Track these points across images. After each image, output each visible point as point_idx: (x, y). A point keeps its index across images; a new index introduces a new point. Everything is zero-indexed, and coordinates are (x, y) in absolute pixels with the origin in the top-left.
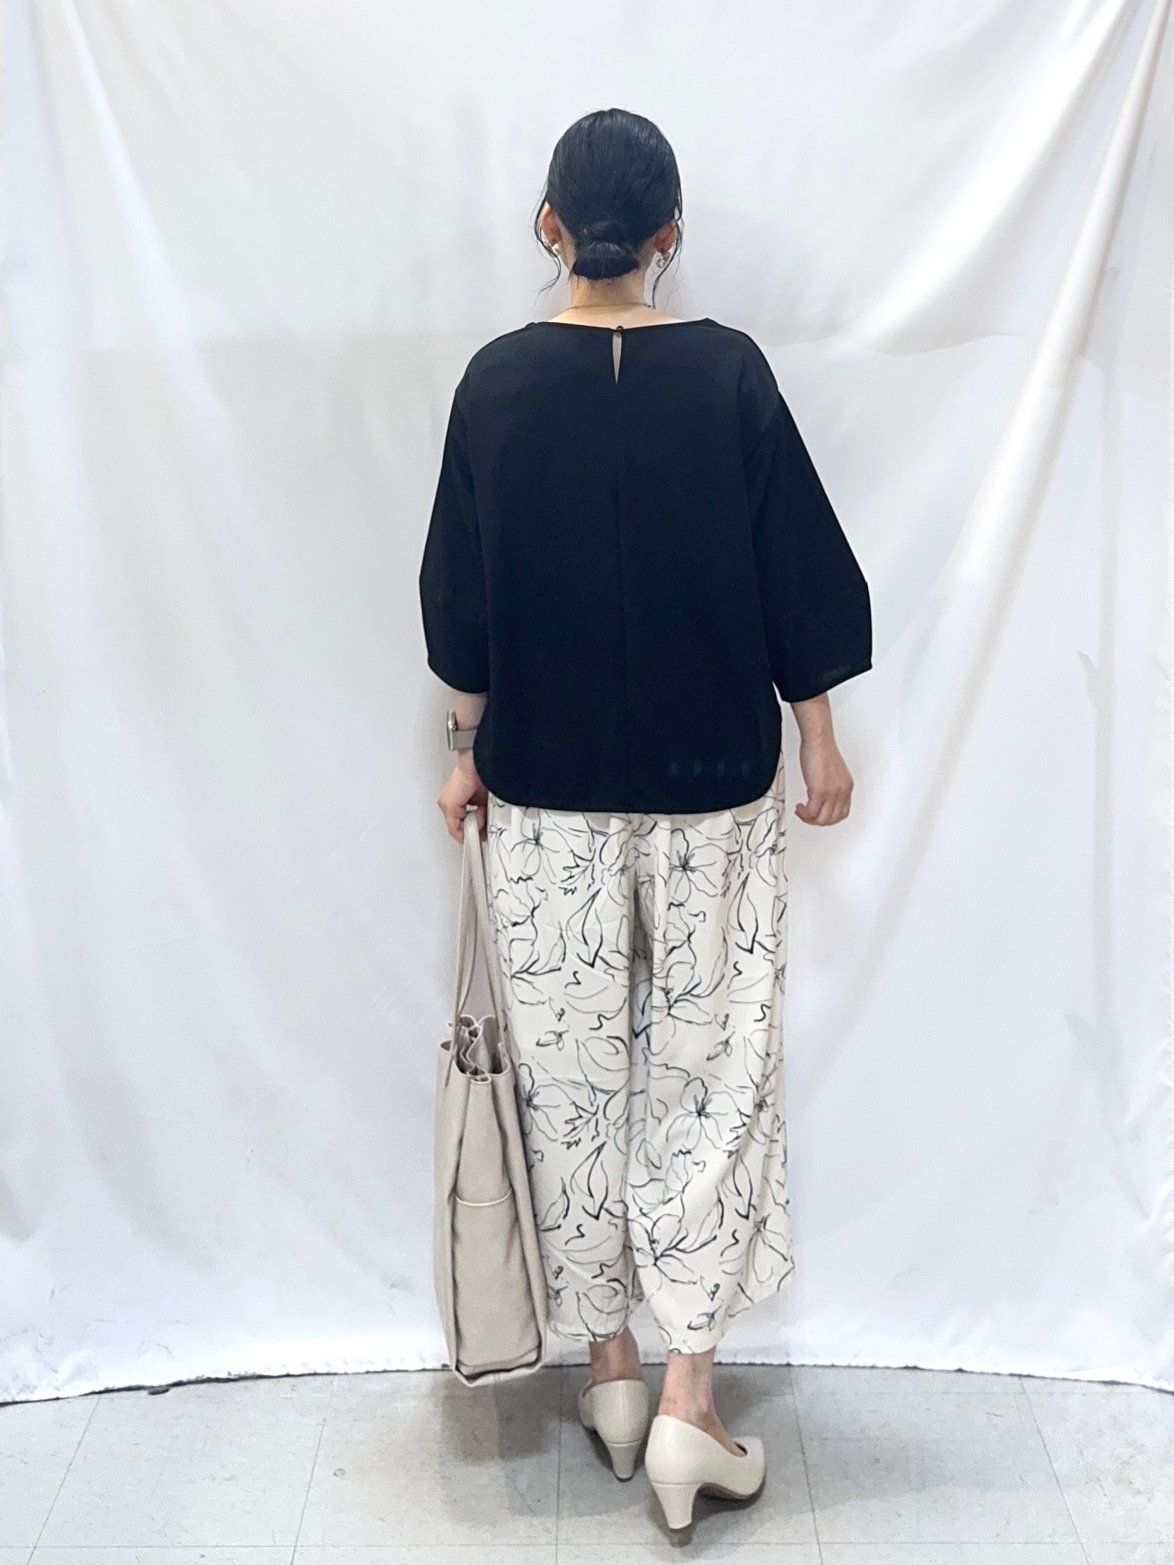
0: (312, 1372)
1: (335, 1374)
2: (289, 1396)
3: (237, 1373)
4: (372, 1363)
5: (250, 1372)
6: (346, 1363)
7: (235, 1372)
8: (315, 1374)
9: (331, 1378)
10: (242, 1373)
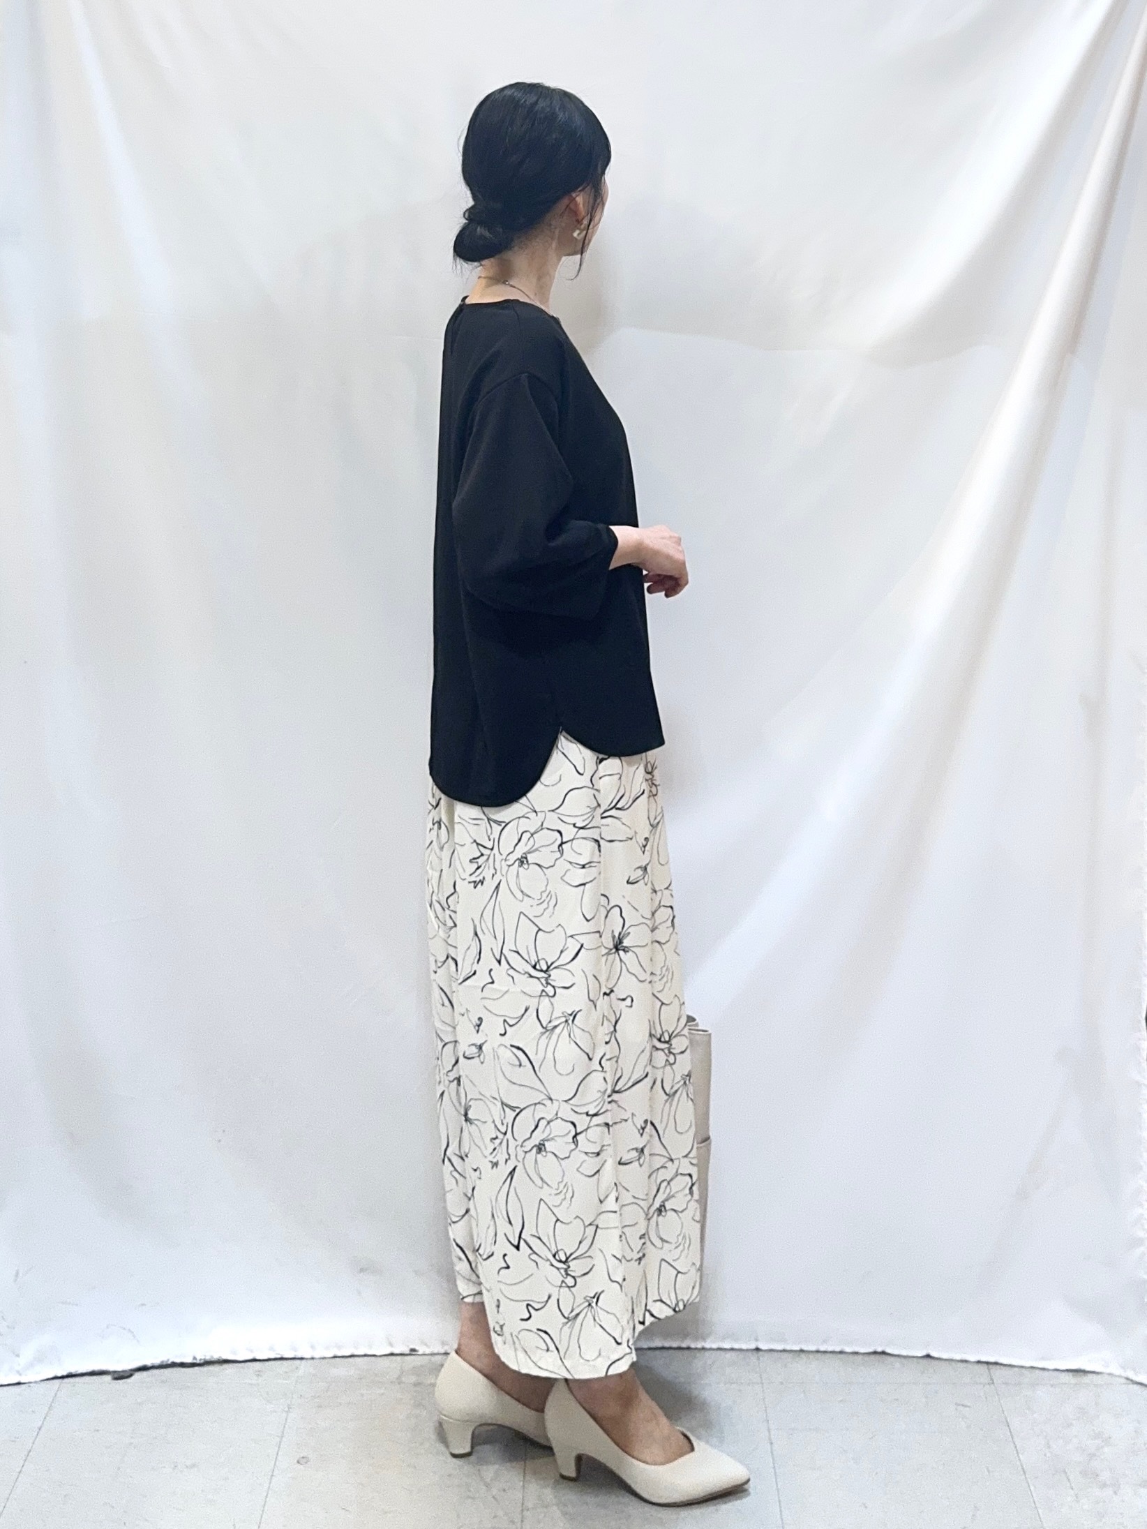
0: (279, 1356)
1: (302, 1359)
2: (254, 1382)
3: (203, 1358)
4: (339, 1347)
5: (216, 1357)
6: (313, 1347)
7: (200, 1357)
8: (282, 1359)
9: (298, 1362)
10: (208, 1358)
